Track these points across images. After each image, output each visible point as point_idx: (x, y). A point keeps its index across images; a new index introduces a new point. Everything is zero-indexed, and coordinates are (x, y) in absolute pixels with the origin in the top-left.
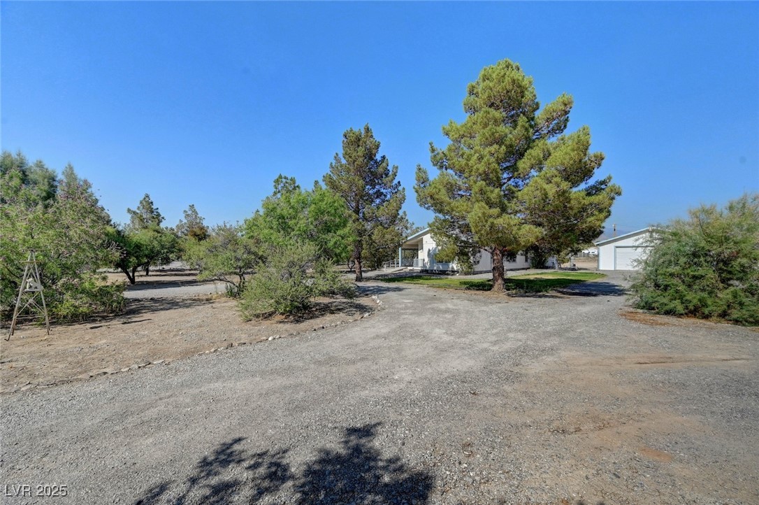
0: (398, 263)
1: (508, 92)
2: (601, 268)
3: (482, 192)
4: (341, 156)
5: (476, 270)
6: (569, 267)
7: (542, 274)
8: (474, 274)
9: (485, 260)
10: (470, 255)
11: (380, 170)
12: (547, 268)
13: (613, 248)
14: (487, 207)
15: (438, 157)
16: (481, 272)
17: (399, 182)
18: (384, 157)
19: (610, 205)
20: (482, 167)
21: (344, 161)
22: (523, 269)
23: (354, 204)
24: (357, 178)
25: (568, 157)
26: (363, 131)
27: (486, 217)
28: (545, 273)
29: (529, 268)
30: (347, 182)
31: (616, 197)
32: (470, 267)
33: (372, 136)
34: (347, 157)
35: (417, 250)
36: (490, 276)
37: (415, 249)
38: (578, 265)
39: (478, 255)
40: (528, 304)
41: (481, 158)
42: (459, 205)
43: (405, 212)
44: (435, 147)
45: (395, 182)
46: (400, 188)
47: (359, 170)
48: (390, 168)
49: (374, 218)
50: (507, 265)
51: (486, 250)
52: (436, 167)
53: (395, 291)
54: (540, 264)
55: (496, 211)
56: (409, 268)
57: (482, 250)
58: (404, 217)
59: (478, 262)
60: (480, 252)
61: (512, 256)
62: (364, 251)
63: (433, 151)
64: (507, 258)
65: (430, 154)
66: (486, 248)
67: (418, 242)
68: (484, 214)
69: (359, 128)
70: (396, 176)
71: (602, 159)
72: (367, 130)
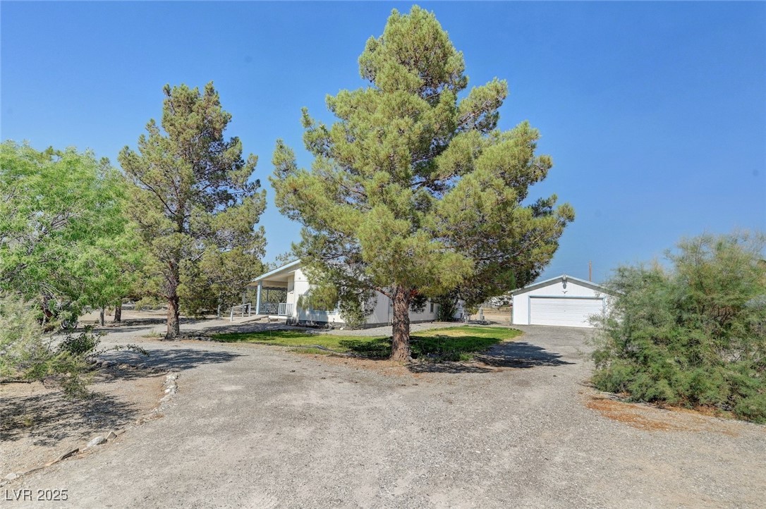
0: (254, 309)
1: (426, 49)
2: (516, 322)
3: (382, 189)
4: (159, 123)
5: (368, 322)
6: (478, 319)
7: (451, 328)
8: (365, 328)
9: (382, 308)
10: (360, 299)
11: (227, 156)
12: (456, 320)
13: (527, 298)
14: (392, 215)
15: (315, 135)
16: (374, 326)
17: (258, 181)
18: (235, 141)
19: (560, 233)
20: (384, 150)
21: (164, 134)
22: (428, 321)
23: (175, 207)
24: (179, 161)
25: (508, 154)
26: (203, 92)
27: (388, 231)
28: (455, 328)
29: (434, 321)
30: (162, 164)
31: (568, 223)
32: (360, 318)
33: (217, 103)
34: (167, 124)
35: (285, 290)
36: (387, 332)
37: (281, 287)
38: (488, 317)
39: (372, 300)
40: (448, 388)
41: (382, 136)
42: (345, 213)
43: (262, 227)
44: (310, 118)
45: (252, 179)
46: (259, 190)
47: (188, 149)
48: (244, 157)
49: (208, 234)
50: (412, 316)
51: (384, 293)
52: (311, 153)
53: (217, 361)
54: (447, 315)
55: (404, 224)
56: (271, 317)
57: (378, 293)
58: (260, 235)
59: (372, 311)
60: (374, 295)
61: (419, 302)
62: (180, 287)
63: (308, 123)
64: (413, 306)
65: (304, 131)
66: (384, 289)
67: (287, 278)
68: (385, 227)
69: (197, 87)
70: (253, 170)
71: (550, 167)
72: (211, 91)
